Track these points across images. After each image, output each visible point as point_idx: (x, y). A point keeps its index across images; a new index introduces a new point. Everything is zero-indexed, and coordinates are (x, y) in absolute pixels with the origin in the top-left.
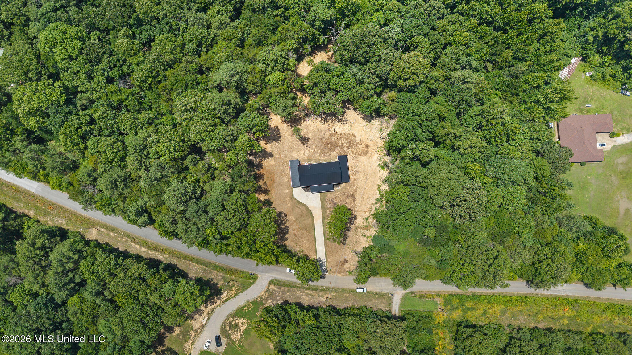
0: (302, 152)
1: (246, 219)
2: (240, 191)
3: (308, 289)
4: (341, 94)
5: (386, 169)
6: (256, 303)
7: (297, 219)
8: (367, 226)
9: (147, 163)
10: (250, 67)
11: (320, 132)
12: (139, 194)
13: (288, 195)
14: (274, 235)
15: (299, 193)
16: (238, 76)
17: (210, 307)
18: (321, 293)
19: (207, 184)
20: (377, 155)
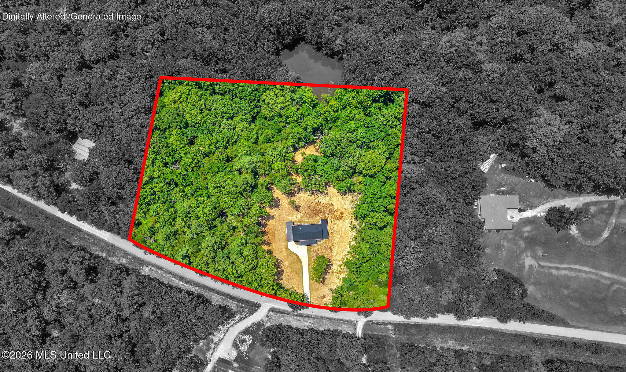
0: (295, 216)
1: (256, 263)
2: (252, 244)
3: (297, 315)
4: (323, 177)
5: (355, 230)
6: (259, 325)
7: (290, 265)
8: (340, 271)
9: (189, 223)
10: (262, 158)
11: (309, 202)
12: (183, 244)
13: (284, 247)
14: (274, 275)
15: (292, 246)
16: (254, 165)
17: (226, 327)
18: (306, 319)
19: (230, 239)
20: (349, 220)
